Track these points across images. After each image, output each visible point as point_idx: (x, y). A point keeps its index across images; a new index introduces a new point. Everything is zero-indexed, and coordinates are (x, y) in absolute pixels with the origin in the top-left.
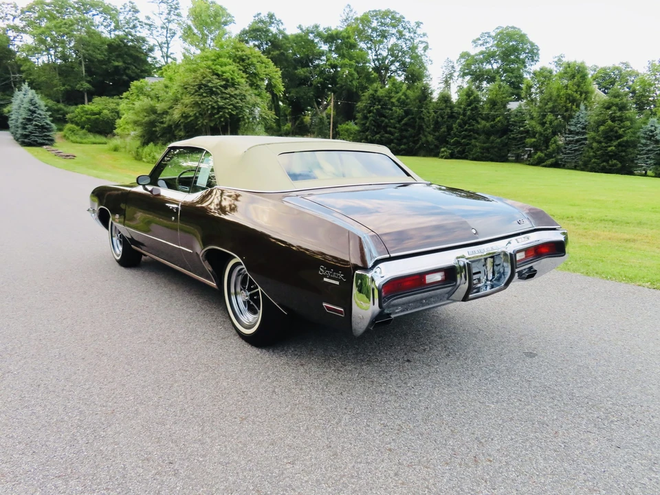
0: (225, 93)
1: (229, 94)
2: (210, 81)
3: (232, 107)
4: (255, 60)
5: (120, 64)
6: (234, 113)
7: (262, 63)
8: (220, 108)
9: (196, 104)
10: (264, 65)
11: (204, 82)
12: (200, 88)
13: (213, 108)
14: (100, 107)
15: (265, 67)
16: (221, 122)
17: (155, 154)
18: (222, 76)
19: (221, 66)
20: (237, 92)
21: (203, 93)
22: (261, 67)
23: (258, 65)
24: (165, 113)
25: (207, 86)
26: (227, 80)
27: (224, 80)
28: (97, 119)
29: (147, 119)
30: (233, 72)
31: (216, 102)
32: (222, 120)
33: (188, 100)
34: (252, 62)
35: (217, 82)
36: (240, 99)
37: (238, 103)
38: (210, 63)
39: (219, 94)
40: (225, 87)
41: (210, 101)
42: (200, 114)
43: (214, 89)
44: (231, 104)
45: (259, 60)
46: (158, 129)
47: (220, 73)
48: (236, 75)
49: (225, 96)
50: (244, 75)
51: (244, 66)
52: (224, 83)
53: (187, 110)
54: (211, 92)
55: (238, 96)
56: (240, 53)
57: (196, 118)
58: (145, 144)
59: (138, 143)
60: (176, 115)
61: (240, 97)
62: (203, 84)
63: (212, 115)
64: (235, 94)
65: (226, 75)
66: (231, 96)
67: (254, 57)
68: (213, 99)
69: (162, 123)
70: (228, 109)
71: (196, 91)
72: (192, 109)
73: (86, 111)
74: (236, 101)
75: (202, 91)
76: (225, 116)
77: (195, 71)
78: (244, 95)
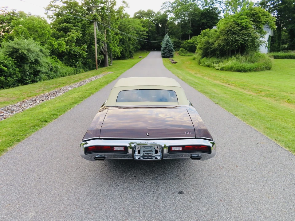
0: (240, 33)
1: (242, 33)
2: (233, 28)
3: (242, 40)
4: (260, 15)
5: (205, 21)
6: (243, 43)
7: (265, 15)
8: (237, 41)
9: (225, 39)
10: (265, 16)
11: (230, 29)
12: (228, 32)
13: (232, 40)
14: (194, 41)
15: (266, 17)
16: (236, 47)
17: (205, 62)
18: (241, 24)
19: (241, 20)
20: (246, 32)
21: (229, 34)
22: (263, 18)
23: (262, 17)
24: (213, 44)
25: (232, 30)
26: (243, 27)
27: (241, 27)
28: (192, 45)
29: (205, 47)
30: (247, 22)
31: (235, 38)
32: (236, 46)
33: (222, 37)
34: (259, 15)
35: (238, 28)
36: (247, 36)
37: (246, 37)
38: (235, 19)
39: (237, 34)
40: (241, 30)
41: (232, 37)
42: (226, 44)
43: (235, 32)
44: (242, 39)
45: (263, 14)
46: (209, 51)
47: (239, 23)
48: (248, 23)
49: (240, 35)
50: (253, 23)
51: (254, 19)
52: (241, 28)
53: (220, 42)
54: (234, 33)
55: (247, 34)
56: (253, 12)
57: (224, 46)
58: (203, 57)
59: (200, 57)
60: (216, 45)
61: (248, 35)
62: (230, 30)
63: (232, 44)
64: (245, 33)
65: (242, 24)
66: (243, 34)
67: (260, 13)
68: (233, 36)
69: (211, 48)
70: (240, 41)
71: (226, 33)
72: (222, 42)
73: (188, 43)
74: (245, 36)
75: (228, 33)
76: (238, 44)
77: (227, 24)
78: (250, 34)
